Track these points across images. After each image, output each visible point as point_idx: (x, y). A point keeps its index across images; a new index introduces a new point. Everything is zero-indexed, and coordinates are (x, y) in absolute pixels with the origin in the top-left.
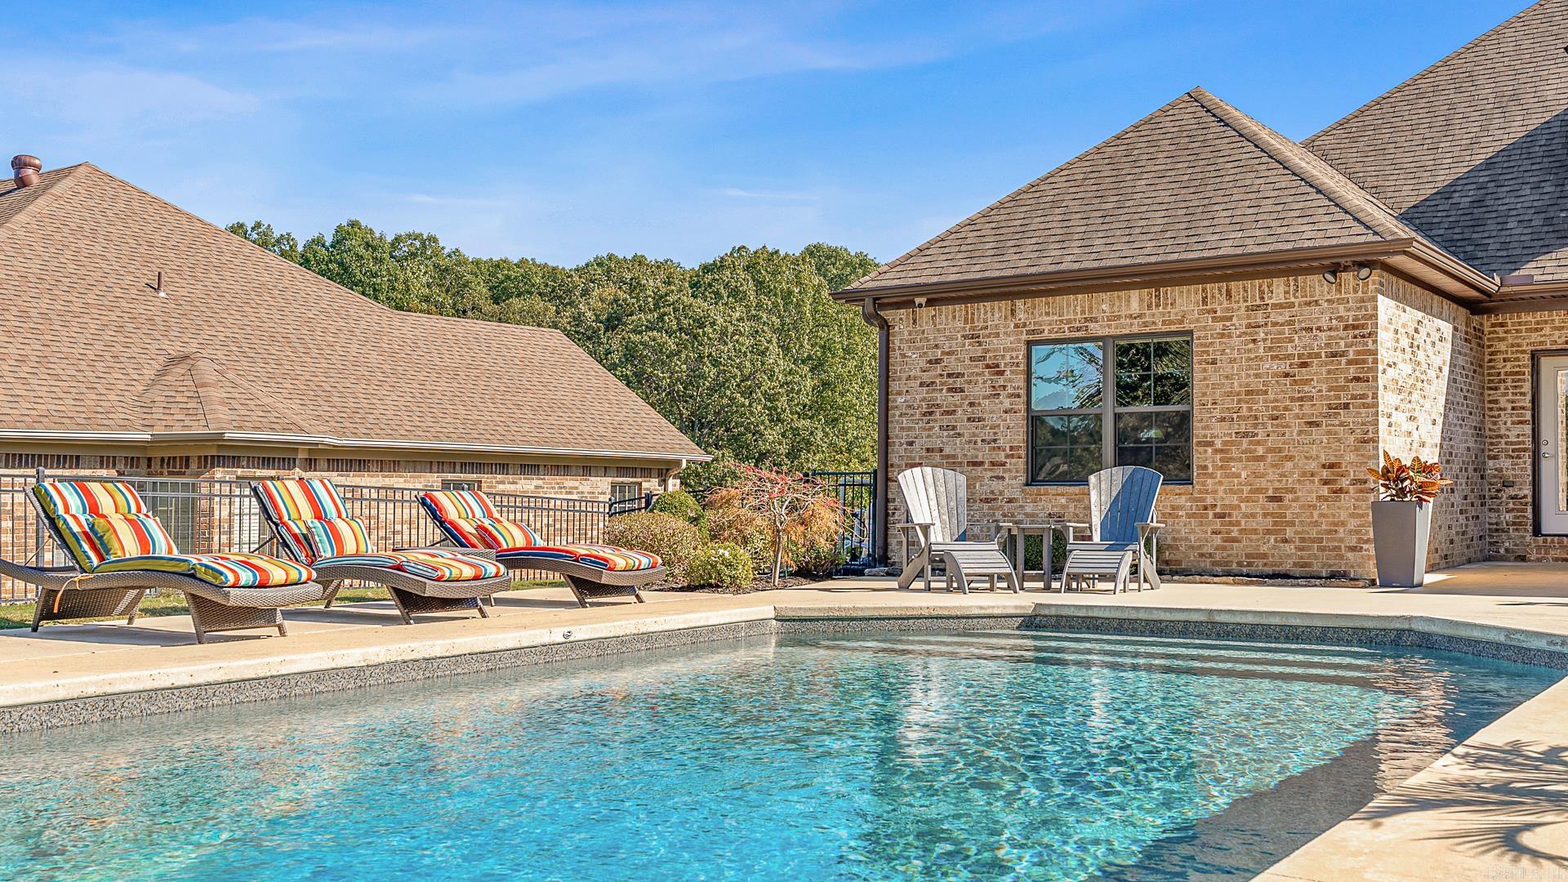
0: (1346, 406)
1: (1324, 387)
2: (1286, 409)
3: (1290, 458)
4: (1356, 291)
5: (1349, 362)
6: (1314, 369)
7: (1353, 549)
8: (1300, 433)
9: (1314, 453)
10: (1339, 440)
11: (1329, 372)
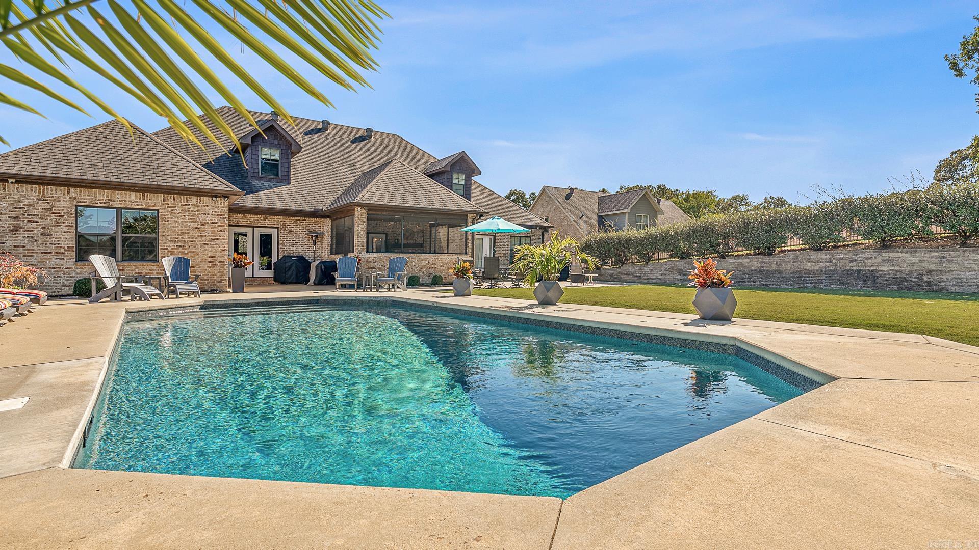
0: (217, 239)
1: (210, 233)
2: (196, 239)
3: (198, 254)
4: (221, 204)
5: (218, 226)
6: (206, 227)
7: (218, 282)
8: (201, 247)
9: (206, 253)
10: (215, 249)
11: (211, 228)
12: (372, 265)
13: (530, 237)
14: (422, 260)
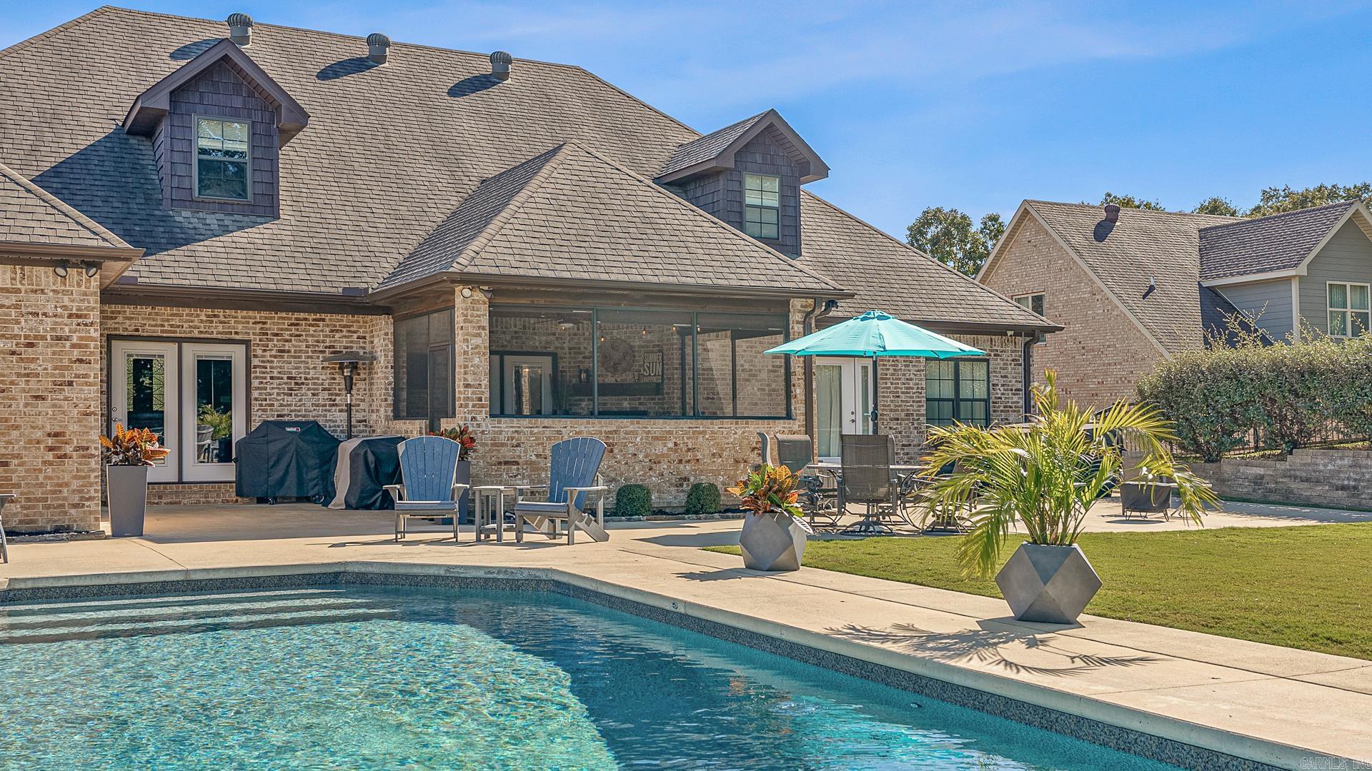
0: (70, 384)
1: (50, 366)
2: (12, 383)
3: (17, 427)
4: (79, 285)
5: (73, 346)
6: (40, 349)
7: (75, 506)
8: (26, 405)
9: (40, 423)
10: (64, 413)
11: (54, 353)
12: (507, 453)
13: (988, 361)
14: (657, 438)
